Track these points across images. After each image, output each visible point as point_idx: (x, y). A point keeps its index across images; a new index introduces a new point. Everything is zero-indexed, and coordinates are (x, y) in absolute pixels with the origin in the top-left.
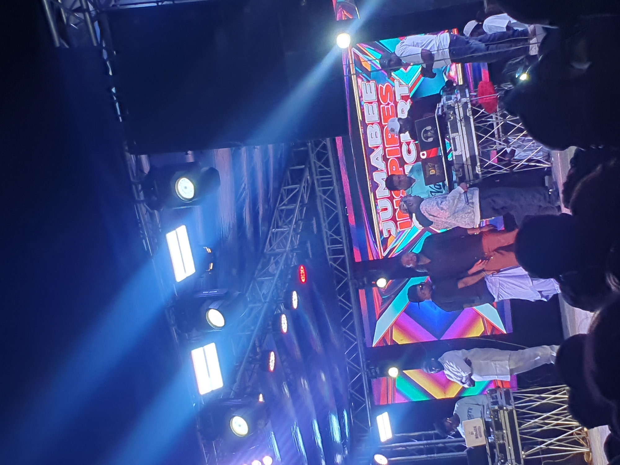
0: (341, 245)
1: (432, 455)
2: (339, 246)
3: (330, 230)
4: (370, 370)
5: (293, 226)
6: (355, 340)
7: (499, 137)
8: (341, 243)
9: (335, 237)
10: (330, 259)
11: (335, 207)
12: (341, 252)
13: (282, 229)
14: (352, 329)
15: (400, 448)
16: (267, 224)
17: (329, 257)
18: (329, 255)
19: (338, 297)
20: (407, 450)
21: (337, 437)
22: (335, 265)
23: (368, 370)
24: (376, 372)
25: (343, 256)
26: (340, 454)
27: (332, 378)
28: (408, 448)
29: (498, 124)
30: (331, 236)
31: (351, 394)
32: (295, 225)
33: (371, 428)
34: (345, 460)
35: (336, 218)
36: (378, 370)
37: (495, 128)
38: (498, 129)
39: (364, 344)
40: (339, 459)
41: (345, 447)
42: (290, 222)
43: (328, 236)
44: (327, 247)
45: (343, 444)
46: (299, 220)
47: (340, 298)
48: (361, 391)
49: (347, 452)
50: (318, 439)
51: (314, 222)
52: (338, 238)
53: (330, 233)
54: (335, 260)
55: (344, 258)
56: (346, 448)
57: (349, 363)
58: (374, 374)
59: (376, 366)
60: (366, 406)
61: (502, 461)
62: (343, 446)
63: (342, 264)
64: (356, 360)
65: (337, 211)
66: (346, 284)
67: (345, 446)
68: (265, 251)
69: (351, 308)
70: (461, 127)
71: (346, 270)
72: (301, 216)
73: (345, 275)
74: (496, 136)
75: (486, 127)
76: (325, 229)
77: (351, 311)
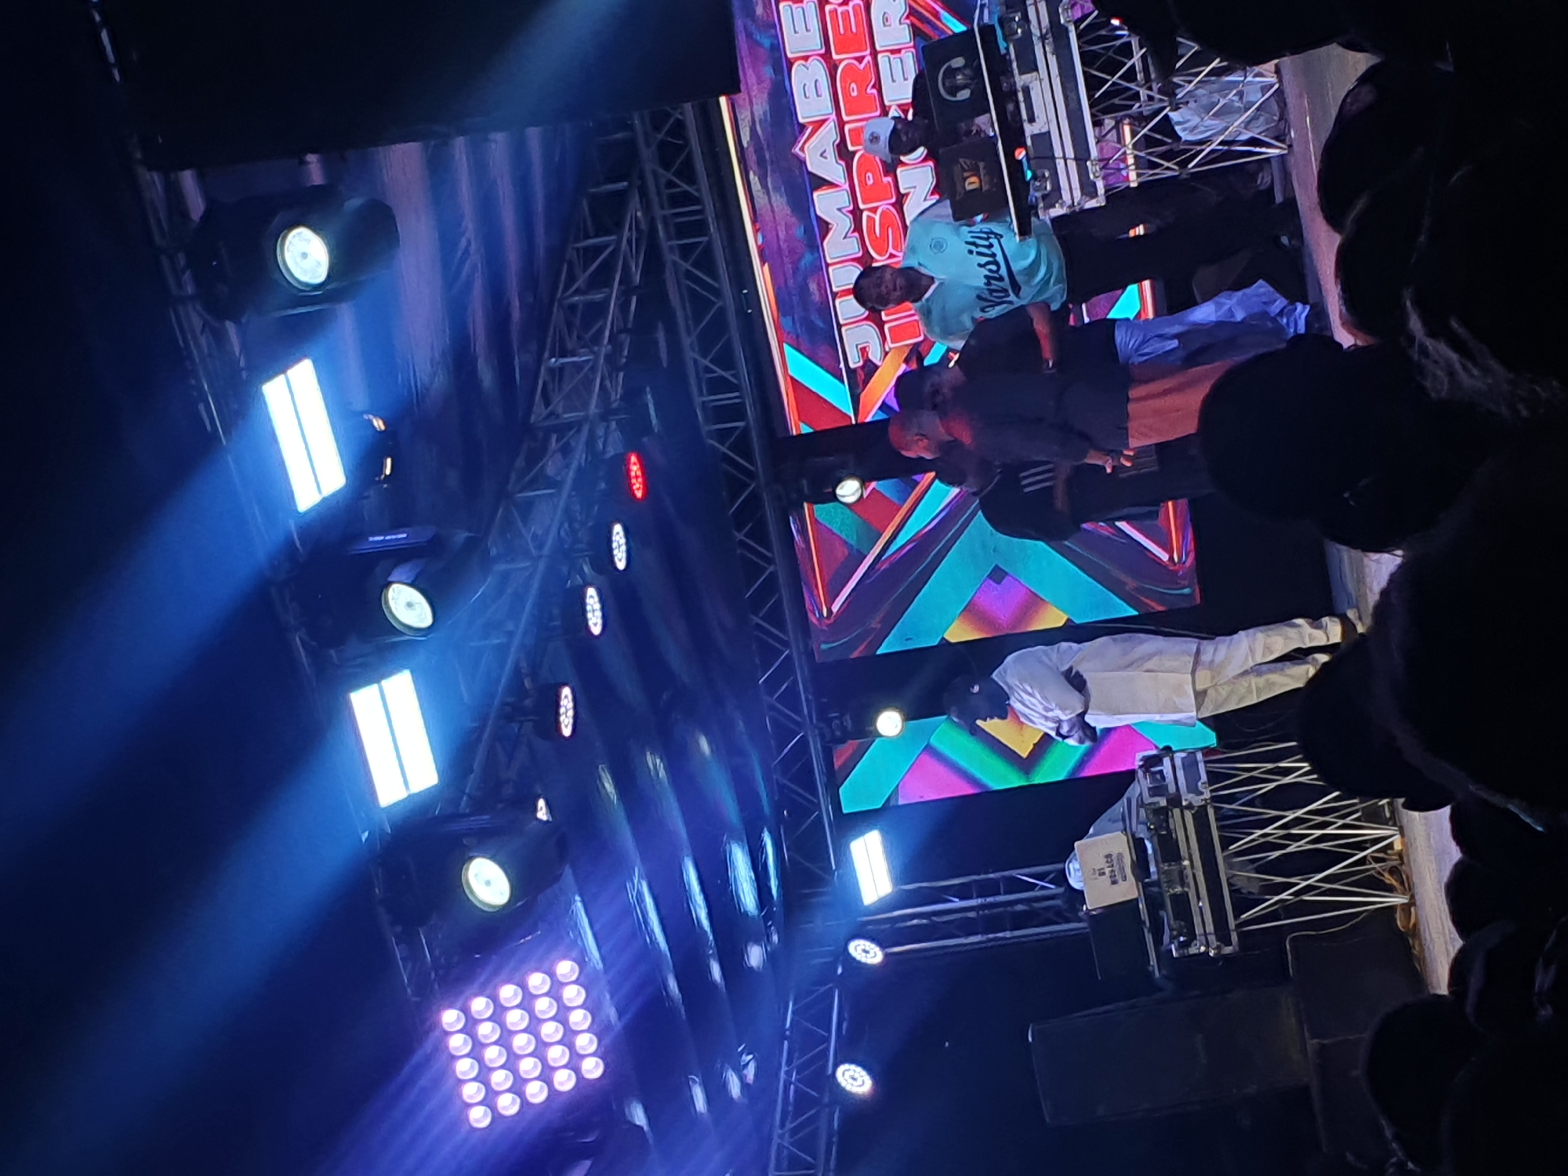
0: (737, 394)
1: (1000, 935)
2: (728, 398)
3: (704, 356)
4: (828, 722)
5: (605, 348)
6: (786, 644)
8: (735, 388)
9: (720, 372)
10: (709, 432)
11: (717, 293)
13: (575, 359)
14: (776, 618)
15: (915, 922)
16: (534, 347)
17: (706, 428)
18: (706, 422)
19: (736, 534)
20: (935, 925)
21: (748, 899)
22: (724, 449)
23: (822, 725)
24: (844, 729)
25: (741, 424)
26: (757, 942)
27: (728, 748)
28: (934, 918)
30: (708, 370)
31: (782, 787)
32: (609, 347)
33: (836, 874)
34: (771, 958)
35: (719, 323)
36: (848, 723)
37: (1136, 59)
39: (810, 655)
40: (755, 956)
41: (771, 926)
42: (597, 339)
43: (702, 371)
44: (698, 400)
45: (766, 919)
46: (621, 332)
47: (740, 536)
48: (806, 780)
49: (775, 938)
50: (698, 910)
51: (661, 335)
52: (727, 374)
53: (706, 362)
54: (722, 435)
55: (746, 431)
56: (773, 928)
57: (772, 708)
58: (838, 733)
59: (842, 715)
60: (820, 818)
61: (1182, 939)
62: (766, 923)
63: (742, 445)
64: (791, 699)
65: (720, 304)
66: (755, 499)
67: (770, 923)
68: (533, 419)
69: (770, 561)
70: (1045, 56)
71: (751, 461)
72: (625, 320)
73: (752, 475)
74: (1140, 76)
75: (1110, 53)
76: (691, 354)
77: (771, 568)
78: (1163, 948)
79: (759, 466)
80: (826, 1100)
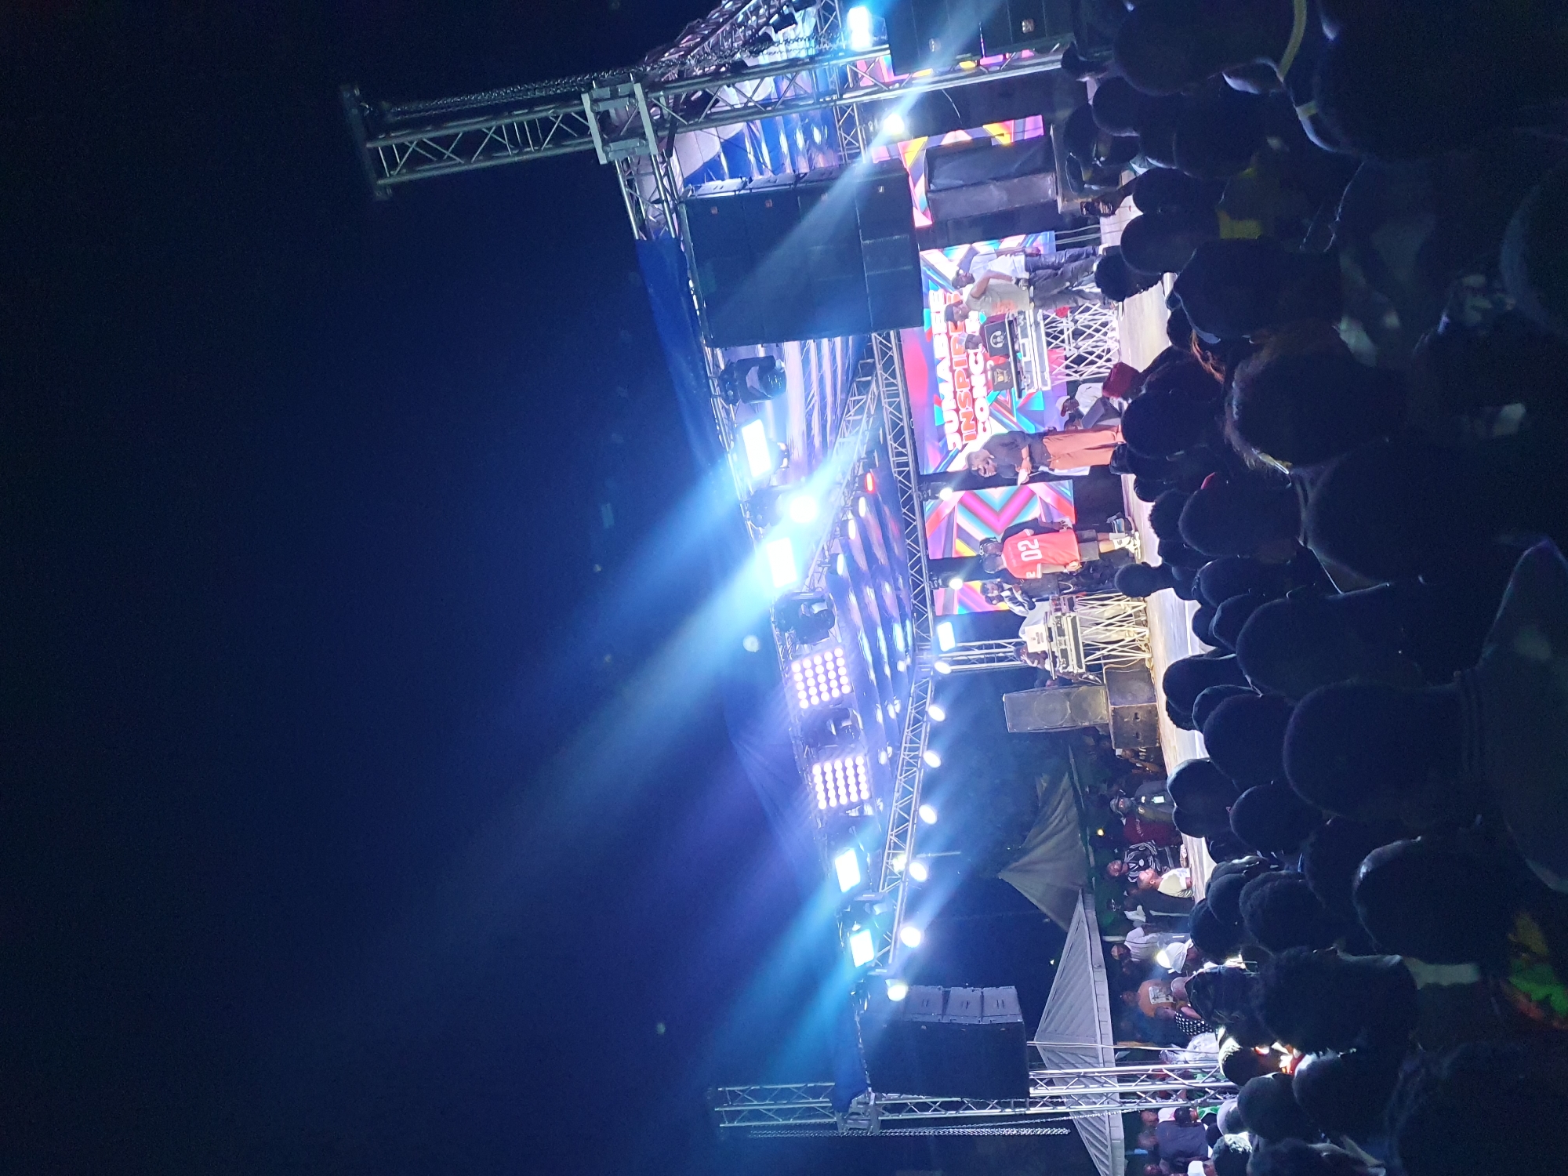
0: (906, 458)
1: (992, 664)
2: (902, 459)
3: (895, 443)
4: (933, 581)
5: (860, 436)
6: (919, 552)
7: (1069, 343)
8: (906, 455)
9: (900, 449)
10: (895, 472)
11: (901, 420)
12: (906, 464)
14: (916, 541)
15: (961, 658)
16: (834, 435)
17: (894, 470)
18: (894, 468)
20: (970, 660)
22: (900, 478)
23: (930, 582)
24: (938, 584)
25: (908, 469)
26: (903, 660)
27: (896, 588)
28: (967, 657)
29: (1068, 329)
30: (896, 448)
31: (914, 605)
32: (862, 436)
33: (932, 637)
34: (907, 667)
35: (901, 432)
36: (940, 581)
37: (1065, 336)
38: (1069, 335)
39: (928, 556)
40: (902, 667)
41: (908, 655)
42: (858, 432)
43: (893, 447)
44: (891, 459)
45: (906, 652)
46: (865, 430)
47: (904, 510)
48: (923, 602)
49: (909, 660)
52: (903, 450)
53: (895, 445)
54: (900, 473)
55: (909, 471)
57: (912, 575)
58: (936, 586)
59: (938, 578)
60: (927, 617)
62: (906, 654)
63: (907, 477)
64: (920, 572)
65: (902, 424)
66: (910, 497)
69: (914, 520)
70: (1032, 331)
71: (910, 483)
72: (868, 426)
73: (910, 488)
74: (1067, 341)
75: (1056, 333)
76: (890, 442)
77: (915, 523)
78: (1056, 669)
79: (913, 485)
80: (925, 719)
